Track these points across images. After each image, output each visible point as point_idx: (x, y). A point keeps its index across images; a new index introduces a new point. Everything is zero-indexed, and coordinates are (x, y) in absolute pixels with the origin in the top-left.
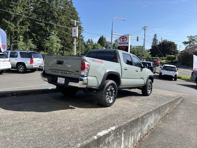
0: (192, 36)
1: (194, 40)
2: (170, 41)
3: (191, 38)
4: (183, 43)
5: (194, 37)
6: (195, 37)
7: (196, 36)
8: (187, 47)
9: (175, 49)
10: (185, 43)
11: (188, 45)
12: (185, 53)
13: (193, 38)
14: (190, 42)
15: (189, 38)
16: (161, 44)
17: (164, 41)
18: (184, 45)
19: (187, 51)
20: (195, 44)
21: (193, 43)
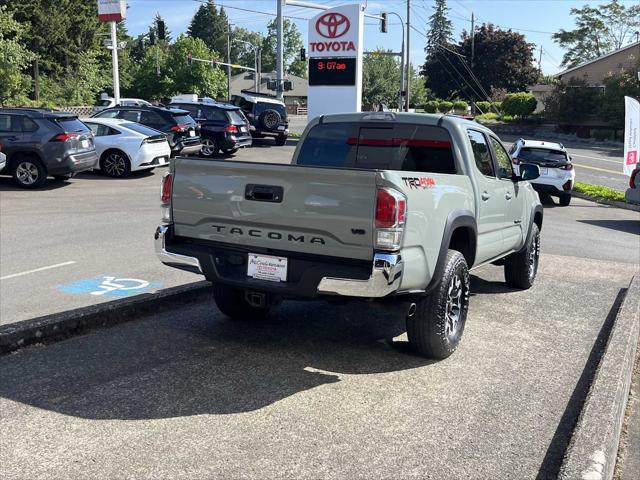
0: (592, 7)
1: (597, 24)
2: (505, 29)
3: (585, 18)
4: (557, 36)
5: (598, 13)
6: (602, 11)
7: (605, 8)
8: (570, 54)
9: (524, 64)
10: (565, 37)
11: (573, 46)
12: (572, 81)
13: (595, 17)
14: (580, 34)
15: (580, 16)
16: (469, 41)
17: (483, 29)
18: (558, 44)
19: (580, 76)
20: (601, 40)
21: (595, 38)
